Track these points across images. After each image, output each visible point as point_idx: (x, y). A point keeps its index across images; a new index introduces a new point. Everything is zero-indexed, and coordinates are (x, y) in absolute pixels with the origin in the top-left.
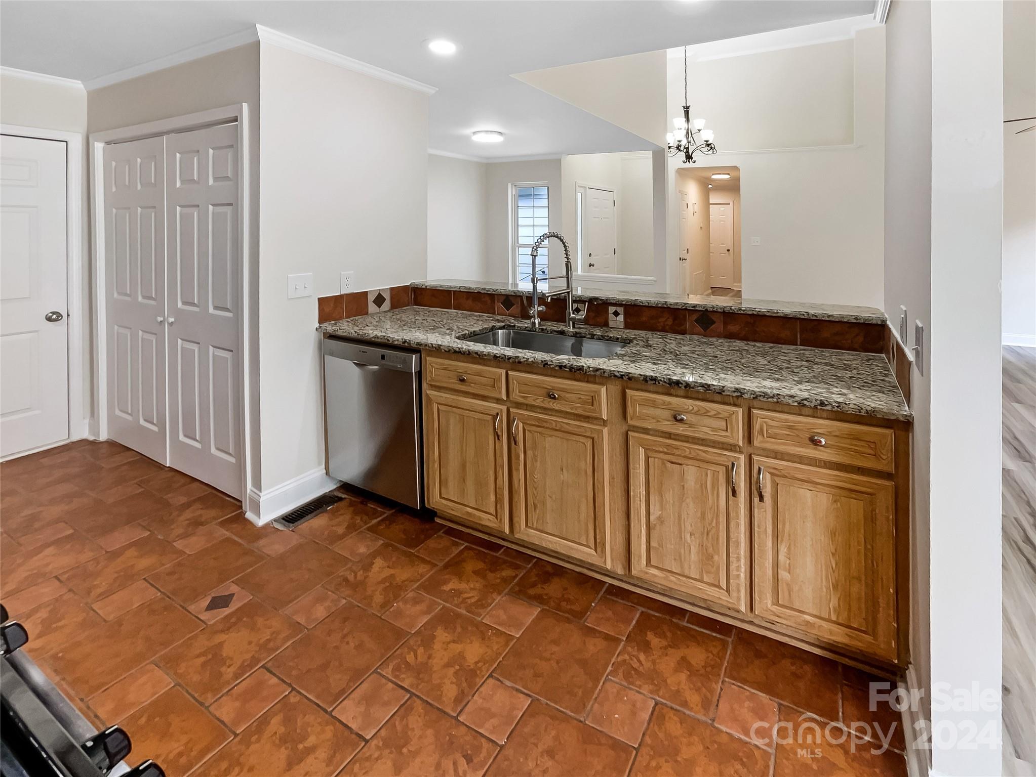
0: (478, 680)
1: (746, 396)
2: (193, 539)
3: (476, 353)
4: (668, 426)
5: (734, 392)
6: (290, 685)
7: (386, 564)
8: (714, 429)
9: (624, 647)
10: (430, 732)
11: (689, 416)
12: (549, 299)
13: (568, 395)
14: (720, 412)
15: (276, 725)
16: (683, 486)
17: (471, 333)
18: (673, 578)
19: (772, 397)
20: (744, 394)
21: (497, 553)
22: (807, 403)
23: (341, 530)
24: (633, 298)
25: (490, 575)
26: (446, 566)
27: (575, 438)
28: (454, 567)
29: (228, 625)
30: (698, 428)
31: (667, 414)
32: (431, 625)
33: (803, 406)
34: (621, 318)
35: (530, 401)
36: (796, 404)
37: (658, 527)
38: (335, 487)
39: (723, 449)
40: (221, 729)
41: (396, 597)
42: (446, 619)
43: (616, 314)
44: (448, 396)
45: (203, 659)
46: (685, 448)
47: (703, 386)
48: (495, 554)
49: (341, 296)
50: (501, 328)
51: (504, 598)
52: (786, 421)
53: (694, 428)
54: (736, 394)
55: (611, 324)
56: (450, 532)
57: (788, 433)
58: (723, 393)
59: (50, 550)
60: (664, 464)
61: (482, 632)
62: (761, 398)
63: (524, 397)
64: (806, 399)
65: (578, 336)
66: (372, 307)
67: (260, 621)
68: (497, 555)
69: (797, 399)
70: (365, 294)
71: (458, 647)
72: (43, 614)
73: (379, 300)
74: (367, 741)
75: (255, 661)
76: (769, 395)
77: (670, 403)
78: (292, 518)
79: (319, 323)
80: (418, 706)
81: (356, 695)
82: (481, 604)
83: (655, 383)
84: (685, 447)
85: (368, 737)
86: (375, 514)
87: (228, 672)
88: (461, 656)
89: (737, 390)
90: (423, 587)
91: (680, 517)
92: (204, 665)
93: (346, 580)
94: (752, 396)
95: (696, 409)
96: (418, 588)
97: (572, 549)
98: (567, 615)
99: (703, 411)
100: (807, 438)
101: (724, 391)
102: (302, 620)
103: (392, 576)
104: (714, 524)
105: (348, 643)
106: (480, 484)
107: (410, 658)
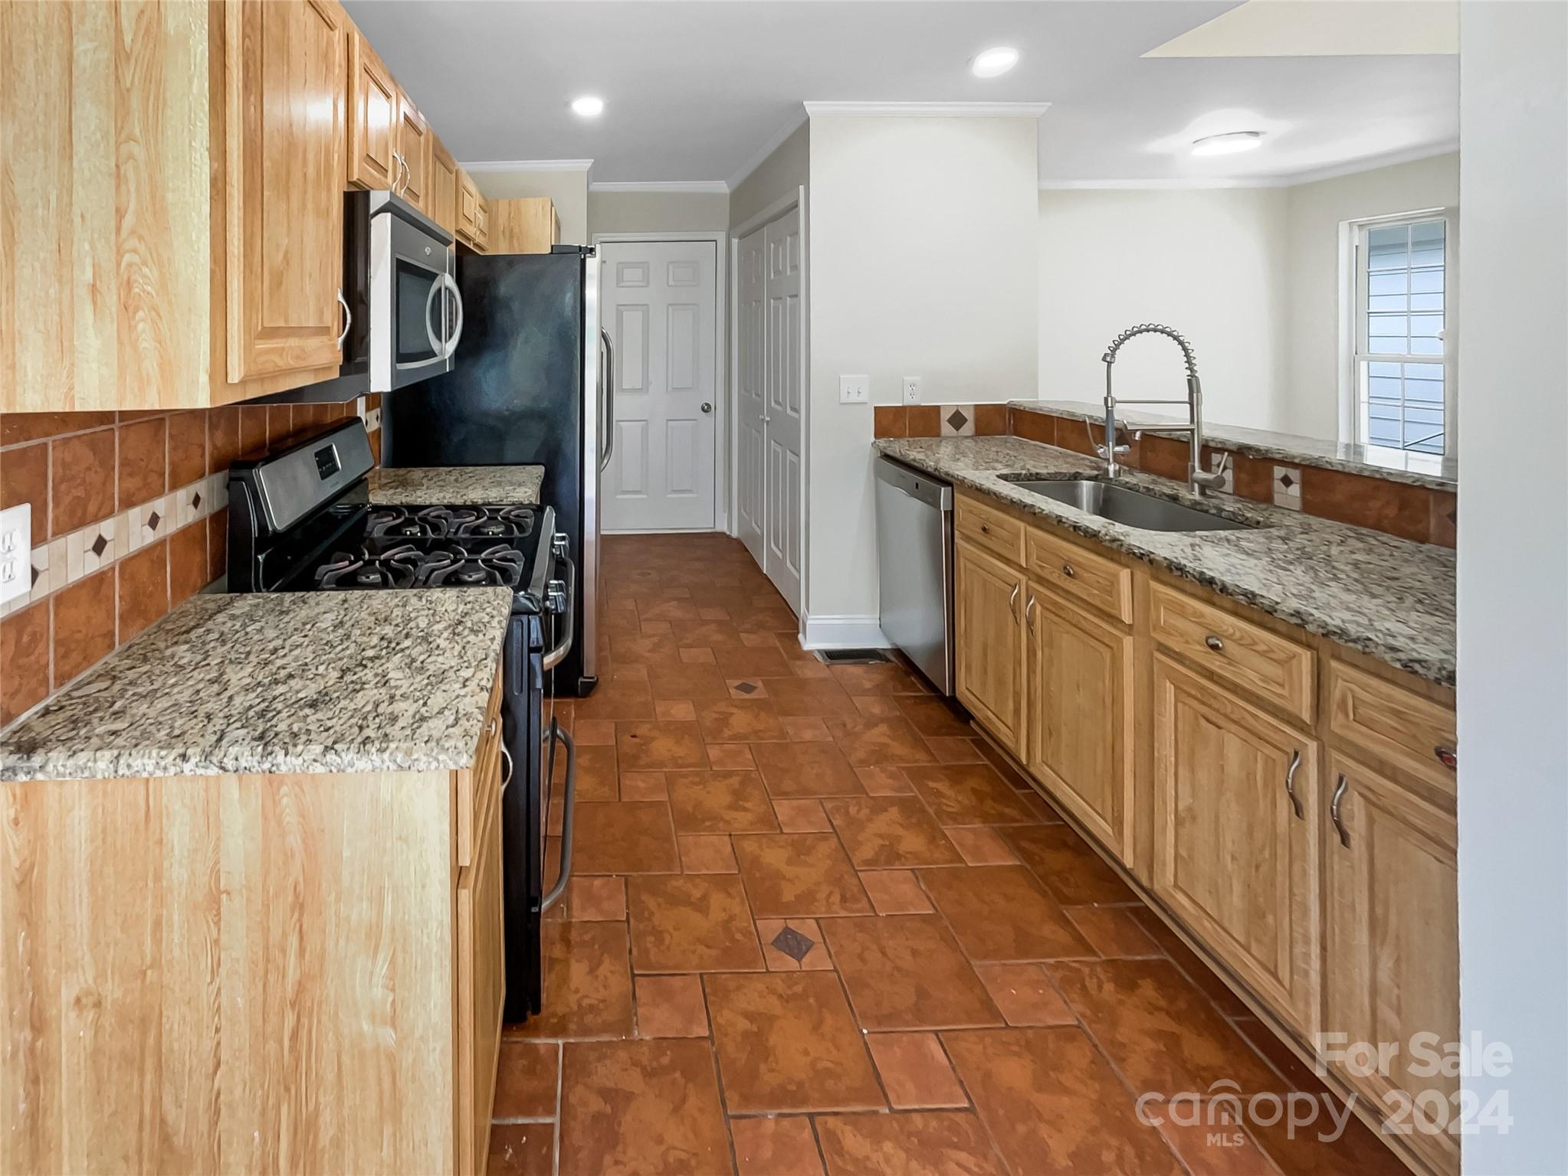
0: (897, 863)
1: (1310, 628)
2: (753, 637)
3: (995, 494)
4: (1198, 652)
5: (1292, 615)
6: (757, 766)
7: (888, 733)
8: (1265, 679)
9: (1095, 963)
10: (829, 862)
11: (1227, 643)
12: (1138, 434)
13: (1086, 575)
14: (1275, 649)
15: (735, 781)
16: (1222, 766)
17: (1031, 474)
18: (1206, 924)
19: (1355, 641)
20: (1307, 623)
21: (1017, 788)
22: (1421, 671)
23: (868, 685)
24: (1317, 455)
25: (989, 803)
26: (946, 768)
27: (1094, 643)
28: (956, 775)
29: (743, 705)
30: (1241, 669)
31: (1200, 633)
32: (891, 801)
33: (1411, 672)
34: (1295, 490)
35: (1045, 574)
36: (1398, 665)
37: (1187, 824)
38: (889, 647)
39: (1282, 720)
40: (705, 761)
41: (877, 763)
42: (908, 807)
43: (1287, 481)
44: (972, 549)
45: (717, 716)
46: (1226, 701)
47: (1245, 595)
48: (1014, 789)
49: (904, 408)
50: (1089, 479)
51: (986, 829)
52: (1390, 698)
53: (1235, 666)
54: (1294, 620)
55: (1278, 499)
56: (980, 743)
57: (1395, 725)
58: (1275, 614)
59: (674, 603)
60: (1196, 718)
61: (934, 836)
62: (1335, 638)
63: (1040, 566)
64: (1419, 661)
65: (1198, 507)
66: (947, 429)
67: (763, 715)
68: (1017, 792)
69: (1402, 656)
70: (937, 409)
71: (900, 831)
72: (655, 639)
73: (957, 420)
74: (782, 833)
75: (745, 737)
76: (1349, 636)
77: (1202, 615)
78: (833, 656)
79: (875, 437)
80: (833, 842)
81: (795, 803)
82: (954, 818)
83: (1182, 576)
84: (1226, 698)
85: (784, 831)
86: (911, 687)
87: (727, 733)
88: (899, 839)
89: (1297, 614)
90: (908, 770)
91: (1217, 817)
92: (716, 719)
93: (844, 725)
94: (1321, 630)
95: (1238, 634)
96: (904, 768)
97: (1088, 816)
98: (1046, 888)
99: (1248, 641)
100: (1433, 747)
101: (1276, 611)
102: (791, 732)
103: (886, 745)
104: (1267, 853)
105: (813, 768)
106: (1000, 682)
107: (853, 810)
